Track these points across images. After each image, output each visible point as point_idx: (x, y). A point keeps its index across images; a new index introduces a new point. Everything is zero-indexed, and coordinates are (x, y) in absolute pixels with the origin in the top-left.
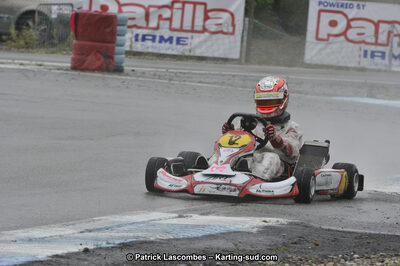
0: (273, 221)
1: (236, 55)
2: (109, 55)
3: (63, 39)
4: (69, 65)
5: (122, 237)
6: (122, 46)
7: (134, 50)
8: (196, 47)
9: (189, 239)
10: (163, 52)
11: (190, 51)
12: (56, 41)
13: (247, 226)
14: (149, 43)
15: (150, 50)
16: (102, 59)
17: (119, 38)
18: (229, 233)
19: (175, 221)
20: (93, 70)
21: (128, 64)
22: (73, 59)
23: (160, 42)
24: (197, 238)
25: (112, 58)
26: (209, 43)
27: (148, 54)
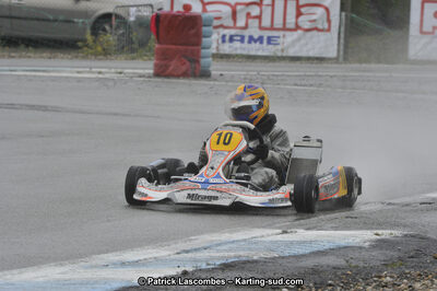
0: (386, 234)
1: (333, 54)
2: (195, 59)
3: (143, 44)
4: (152, 71)
5: (222, 258)
6: (208, 48)
7: (222, 52)
8: (288, 47)
9: (295, 256)
10: (253, 53)
11: (283, 50)
12: (136, 46)
13: (358, 240)
14: (237, 44)
15: (239, 52)
16: (188, 63)
17: (204, 40)
18: (340, 248)
19: (280, 238)
20: (178, 76)
21: (216, 68)
22: (156, 65)
23: (249, 42)
24: (303, 256)
25: (198, 62)
26: (303, 42)
27: (237, 55)
